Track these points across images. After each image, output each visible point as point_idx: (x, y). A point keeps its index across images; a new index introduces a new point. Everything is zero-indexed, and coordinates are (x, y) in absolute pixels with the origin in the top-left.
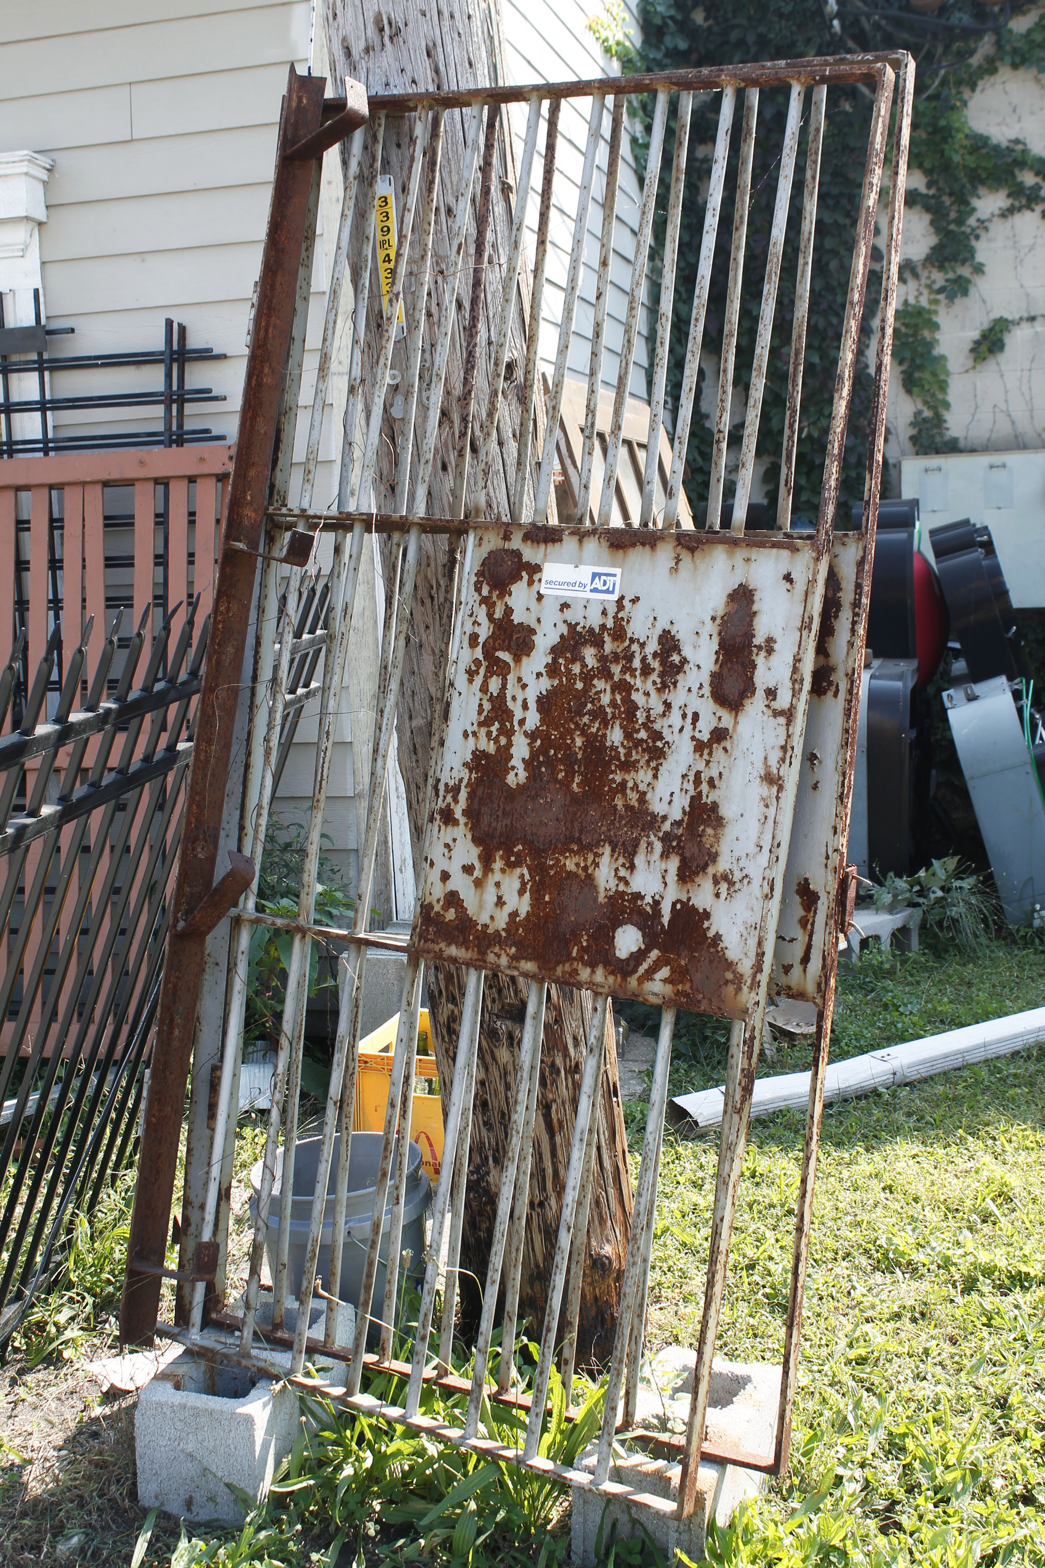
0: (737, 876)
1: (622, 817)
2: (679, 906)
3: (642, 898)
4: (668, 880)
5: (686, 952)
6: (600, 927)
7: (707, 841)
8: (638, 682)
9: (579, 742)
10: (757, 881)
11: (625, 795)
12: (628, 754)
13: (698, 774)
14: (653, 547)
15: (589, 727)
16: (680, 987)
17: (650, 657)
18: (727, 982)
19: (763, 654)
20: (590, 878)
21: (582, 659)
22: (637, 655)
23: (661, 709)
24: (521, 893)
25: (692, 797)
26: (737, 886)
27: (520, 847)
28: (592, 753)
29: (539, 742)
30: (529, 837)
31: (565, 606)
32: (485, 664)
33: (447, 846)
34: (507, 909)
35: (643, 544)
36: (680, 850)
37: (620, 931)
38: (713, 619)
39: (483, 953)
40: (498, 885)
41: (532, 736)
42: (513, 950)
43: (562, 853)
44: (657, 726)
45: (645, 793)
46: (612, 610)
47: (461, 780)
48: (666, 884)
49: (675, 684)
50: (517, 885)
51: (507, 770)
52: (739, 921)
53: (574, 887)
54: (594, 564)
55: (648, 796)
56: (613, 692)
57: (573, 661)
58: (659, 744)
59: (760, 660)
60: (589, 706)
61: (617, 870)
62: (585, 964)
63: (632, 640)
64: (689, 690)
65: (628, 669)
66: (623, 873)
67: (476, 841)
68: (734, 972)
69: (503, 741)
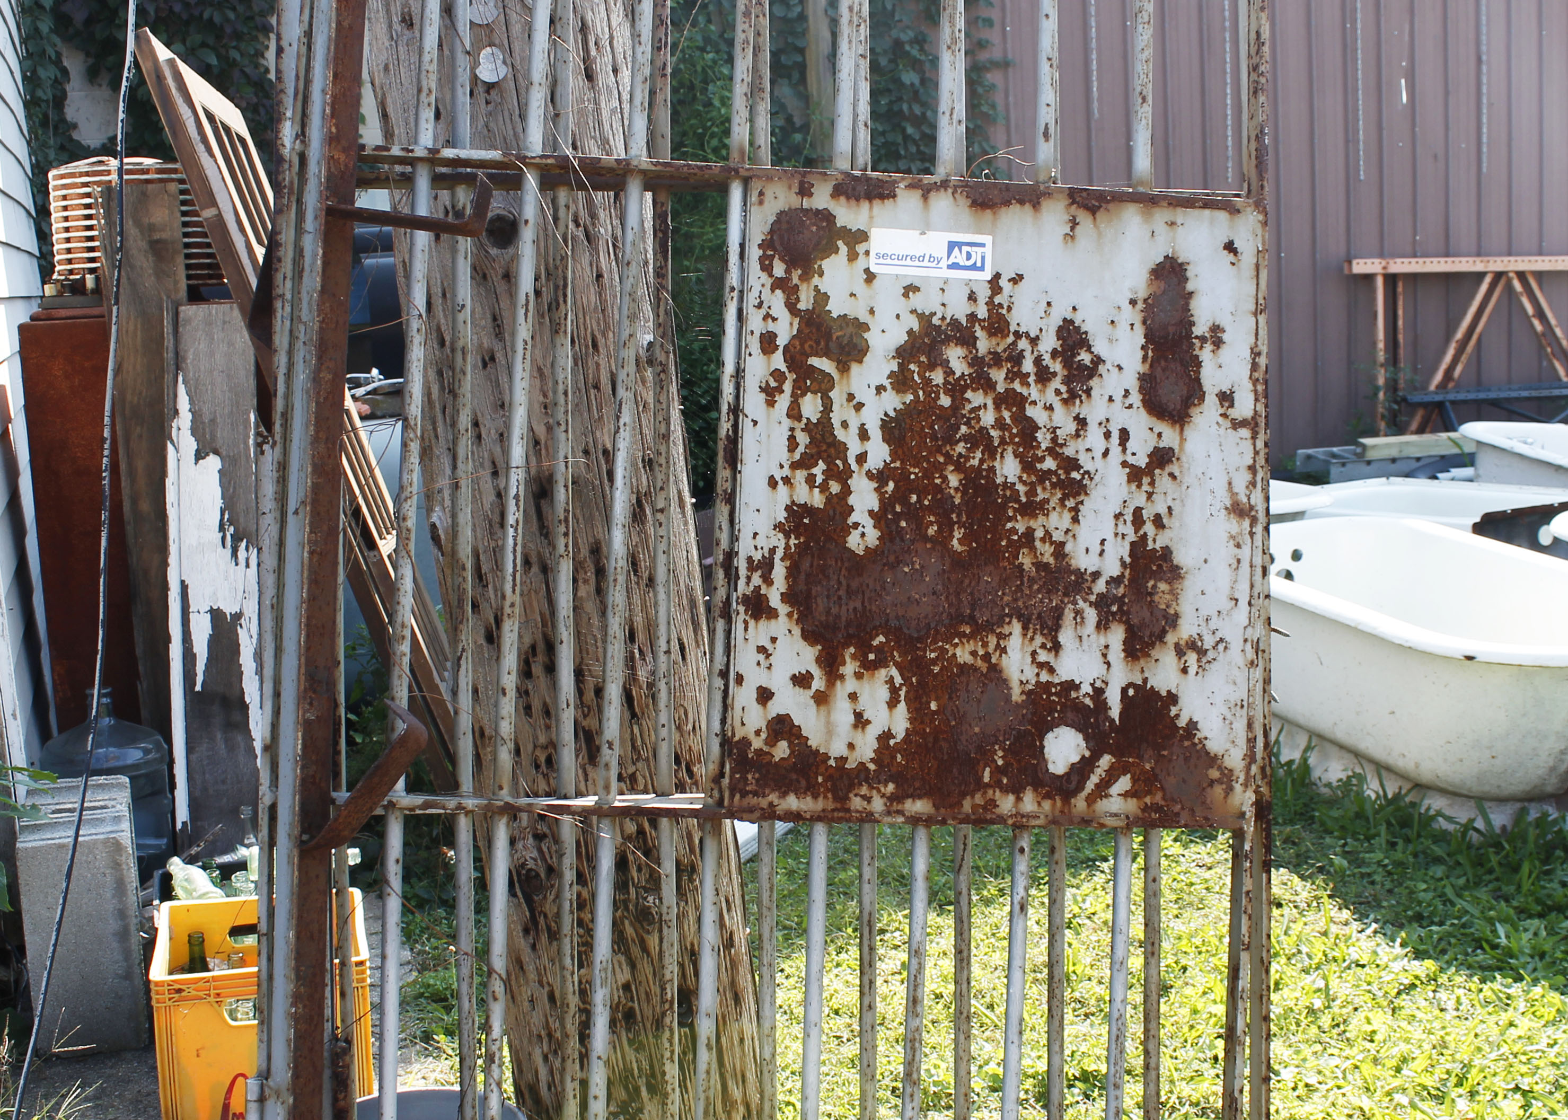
0: (1209, 642)
1: (1032, 580)
2: (1131, 692)
3: (1077, 687)
4: (1110, 658)
5: (1150, 752)
6: (1021, 736)
7: (1161, 600)
8: (1034, 392)
9: (954, 480)
10: (1236, 644)
11: (1033, 548)
12: (1031, 493)
13: (1138, 512)
14: (1036, 205)
15: (967, 459)
16: (1148, 800)
17: (1047, 358)
18: (1212, 783)
19: (1208, 347)
20: (995, 671)
21: (945, 364)
22: (1027, 354)
23: (1072, 427)
24: (892, 703)
25: (1133, 544)
26: (1211, 655)
27: (881, 638)
28: (976, 495)
29: (891, 485)
30: (893, 623)
31: (910, 290)
32: (791, 377)
33: (761, 649)
34: (874, 731)
35: (1021, 202)
36: (1123, 616)
37: (1050, 736)
38: (1133, 302)
39: (842, 799)
40: (853, 697)
41: (880, 477)
42: (891, 787)
43: (949, 640)
44: (1069, 451)
45: (1062, 544)
46: (983, 293)
47: (773, 551)
48: (1108, 664)
49: (1088, 392)
50: (884, 693)
51: (846, 530)
52: (1218, 699)
53: (973, 686)
54: (950, 230)
55: (1068, 548)
56: (997, 408)
57: (932, 367)
58: (1075, 475)
59: (1206, 355)
60: (964, 429)
61: (1034, 654)
62: (1005, 790)
63: (1017, 335)
64: (1111, 399)
65: (1016, 374)
66: (1043, 656)
67: (809, 636)
68: (1220, 768)
69: (835, 487)
